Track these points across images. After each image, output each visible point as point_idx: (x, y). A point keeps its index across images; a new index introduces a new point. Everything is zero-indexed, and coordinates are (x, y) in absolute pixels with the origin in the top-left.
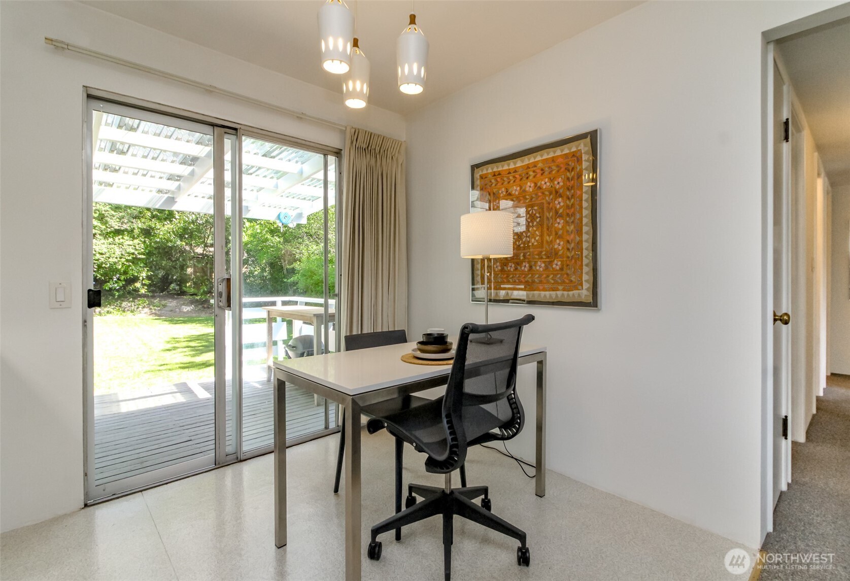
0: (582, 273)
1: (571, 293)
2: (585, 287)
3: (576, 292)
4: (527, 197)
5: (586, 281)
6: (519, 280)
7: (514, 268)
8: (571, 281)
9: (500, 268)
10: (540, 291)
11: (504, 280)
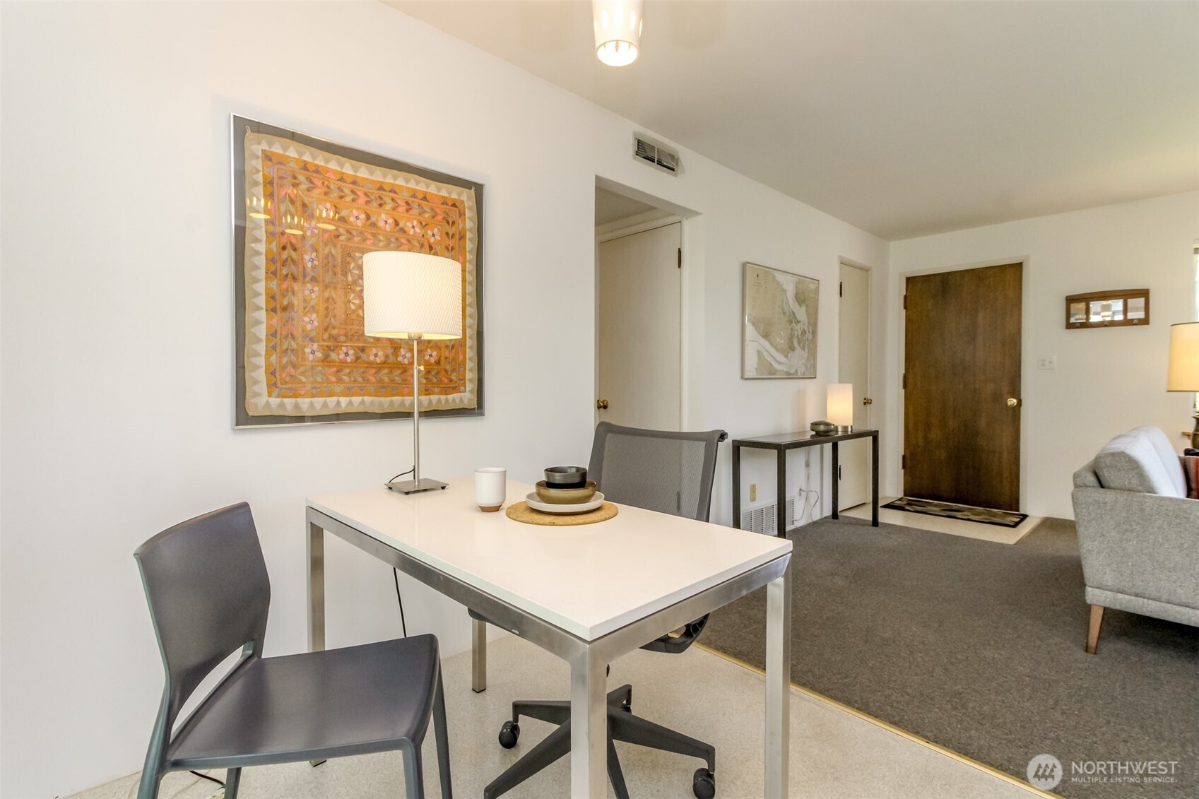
0: (465, 369)
1: (450, 397)
2: (468, 389)
3: (457, 396)
4: (381, 238)
5: (470, 380)
6: (363, 377)
7: (353, 358)
8: (451, 381)
9: (319, 354)
10: (403, 396)
11: (330, 377)
